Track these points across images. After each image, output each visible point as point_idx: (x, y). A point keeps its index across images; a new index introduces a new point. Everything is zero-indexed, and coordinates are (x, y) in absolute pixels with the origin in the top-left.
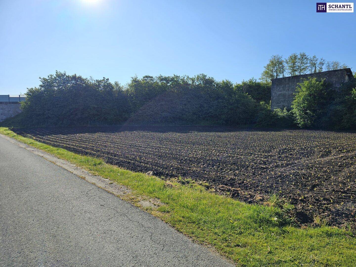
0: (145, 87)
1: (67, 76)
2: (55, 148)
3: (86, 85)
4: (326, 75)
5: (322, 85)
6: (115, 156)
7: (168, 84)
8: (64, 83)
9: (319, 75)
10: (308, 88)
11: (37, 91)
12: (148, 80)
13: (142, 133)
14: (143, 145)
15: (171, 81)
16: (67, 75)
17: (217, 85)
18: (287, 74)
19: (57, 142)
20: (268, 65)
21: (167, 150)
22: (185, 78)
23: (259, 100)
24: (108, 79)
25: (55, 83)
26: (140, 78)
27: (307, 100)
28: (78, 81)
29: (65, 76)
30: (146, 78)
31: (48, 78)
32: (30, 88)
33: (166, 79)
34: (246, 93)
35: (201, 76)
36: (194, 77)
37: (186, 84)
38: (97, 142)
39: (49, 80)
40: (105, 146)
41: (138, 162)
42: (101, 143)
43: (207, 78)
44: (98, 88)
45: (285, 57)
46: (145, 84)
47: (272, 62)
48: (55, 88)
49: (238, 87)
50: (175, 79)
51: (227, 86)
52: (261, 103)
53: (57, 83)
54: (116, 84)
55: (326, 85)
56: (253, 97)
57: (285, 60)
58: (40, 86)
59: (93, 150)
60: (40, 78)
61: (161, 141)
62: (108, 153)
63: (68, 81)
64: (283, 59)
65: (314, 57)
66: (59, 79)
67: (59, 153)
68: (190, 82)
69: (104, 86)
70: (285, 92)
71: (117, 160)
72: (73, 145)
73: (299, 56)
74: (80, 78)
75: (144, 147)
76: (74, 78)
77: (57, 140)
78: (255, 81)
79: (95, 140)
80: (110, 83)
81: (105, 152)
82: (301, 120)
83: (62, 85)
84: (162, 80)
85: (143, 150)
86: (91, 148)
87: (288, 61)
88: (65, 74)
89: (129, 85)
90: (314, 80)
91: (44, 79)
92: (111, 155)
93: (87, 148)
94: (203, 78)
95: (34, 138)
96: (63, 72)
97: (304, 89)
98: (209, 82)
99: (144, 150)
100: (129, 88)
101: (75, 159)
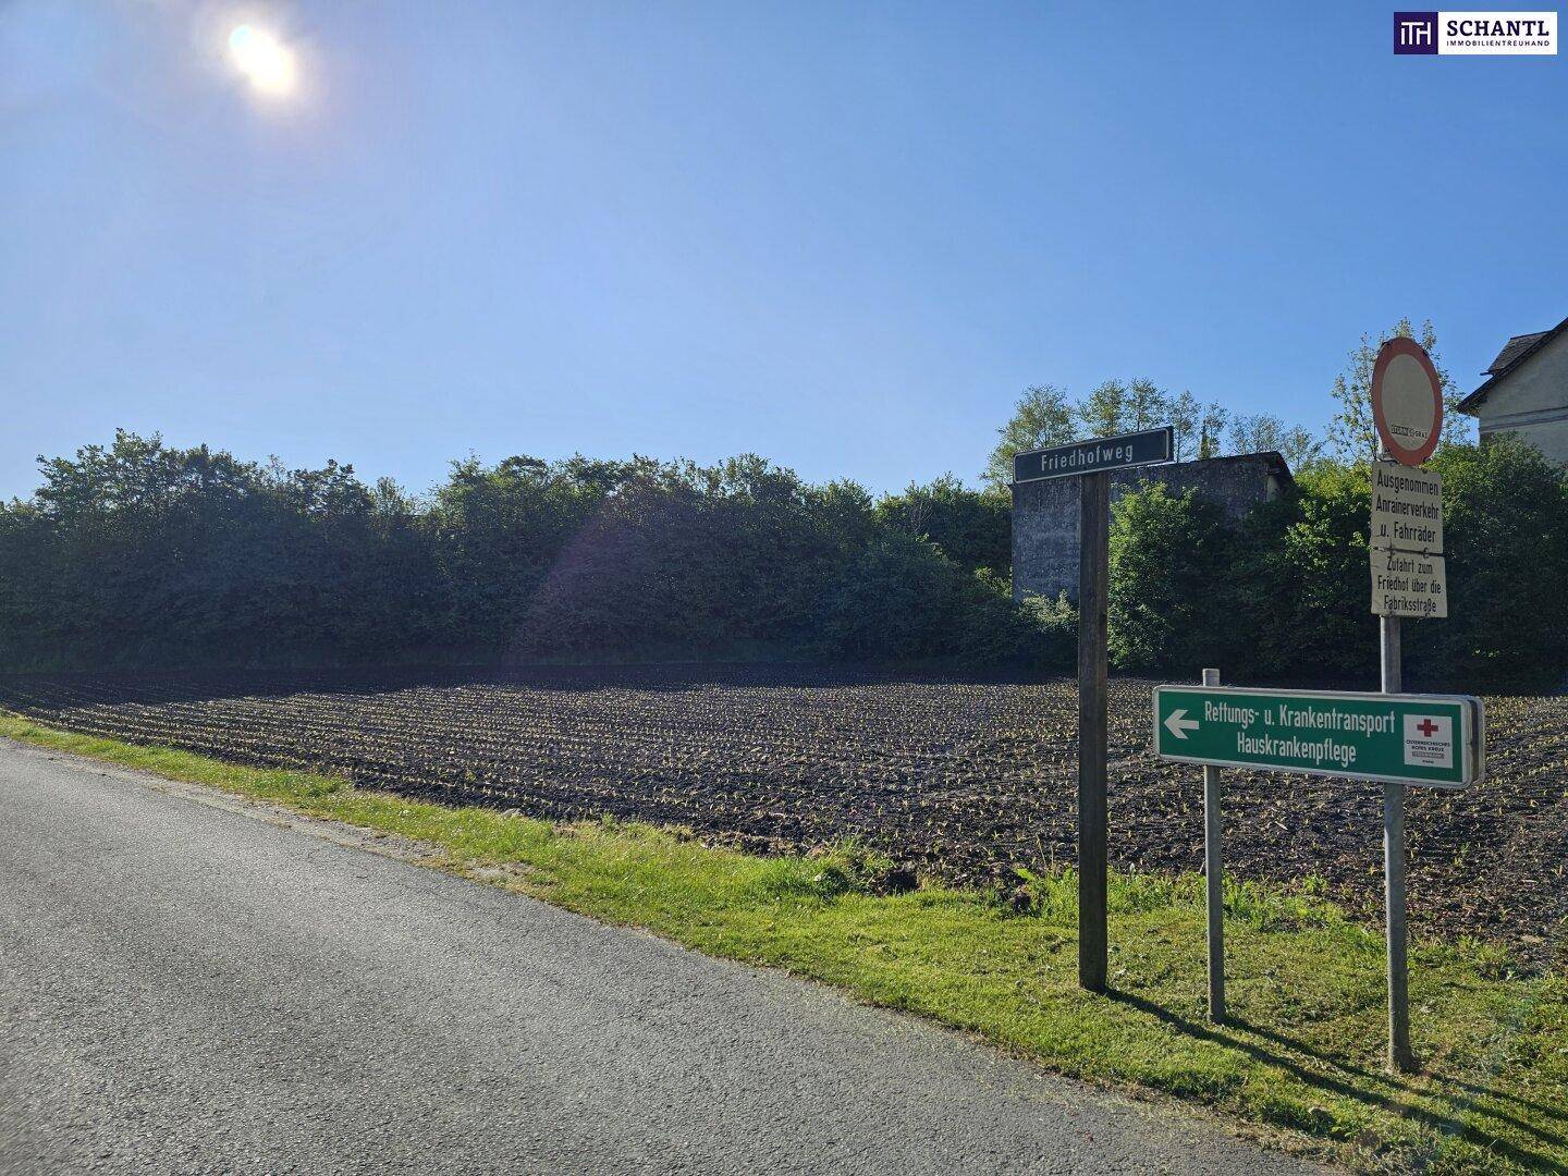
0: (510, 501)
1: (165, 455)
3: (252, 492)
7: (611, 493)
8: (151, 481)
11: (23, 513)
12: (524, 475)
15: (619, 480)
16: (166, 447)
17: (810, 497)
20: (1013, 425)
22: (682, 470)
24: (349, 469)
25: (109, 483)
26: (489, 464)
28: (213, 476)
29: (158, 454)
31: (78, 461)
33: (598, 471)
34: (922, 532)
35: (745, 463)
36: (717, 466)
37: (685, 492)
39: (82, 470)
43: (769, 470)
44: (304, 506)
46: (508, 488)
47: (1029, 413)
48: (108, 503)
49: (894, 510)
50: (640, 473)
51: (847, 505)
52: (978, 572)
53: (118, 481)
54: (386, 489)
56: (948, 548)
57: (1076, 407)
58: (38, 493)
60: (41, 459)
63: (170, 477)
64: (1069, 402)
65: (1186, 398)
66: (128, 464)
68: (702, 486)
69: (332, 495)
73: (1130, 394)
74: (224, 462)
76: (198, 460)
78: (955, 486)
80: (356, 486)
82: (1121, 642)
83: (140, 492)
84: (584, 474)
87: (1089, 409)
88: (157, 446)
89: (442, 494)
90: (1157, 492)
91: (59, 464)
94: (753, 472)
95: (20, 718)
96: (147, 437)
97: (1125, 526)
98: (778, 488)
100: (439, 505)
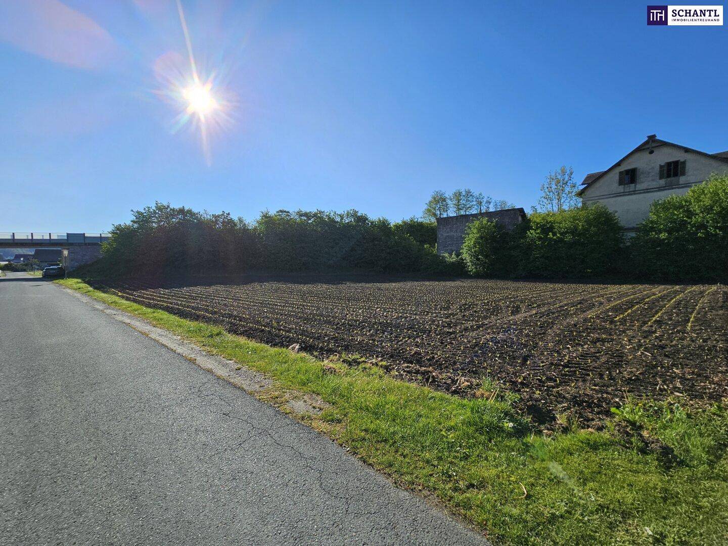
0: (279, 224)
1: (171, 209)
2: (149, 310)
3: (198, 221)
4: (498, 214)
5: (494, 226)
6: (241, 321)
7: (310, 221)
8: (167, 218)
9: (489, 215)
10: (479, 230)
11: (128, 228)
12: (283, 216)
13: (275, 285)
14: (279, 302)
15: (313, 217)
16: (171, 207)
17: (372, 223)
18: (452, 213)
19: (153, 299)
20: (430, 202)
21: (315, 309)
22: (332, 214)
23: (423, 242)
24: (229, 214)
25: (154, 218)
26: (272, 212)
27: (479, 243)
28: (186, 216)
29: (169, 209)
30: (280, 214)
31: (144, 211)
32: (116, 224)
33: (306, 215)
34: (407, 234)
35: (351, 212)
36: (343, 213)
37: (333, 221)
38: (213, 299)
39: (145, 214)
40: (225, 305)
41: (275, 329)
42: (218, 300)
43: (359, 214)
44: (215, 226)
45: (449, 193)
46: (278, 220)
47: (435, 198)
48: (154, 224)
49: (397, 227)
50: (319, 215)
51: (383, 226)
52: (425, 246)
53: (156, 217)
54: (240, 220)
55: (499, 226)
56: (415, 239)
57: (448, 197)
58: (132, 221)
59: (207, 311)
60: (132, 211)
61: (303, 296)
62: (230, 316)
63: (173, 216)
64: (447, 195)
65: (480, 194)
66: (160, 212)
67: (155, 318)
68: (338, 219)
69: (224, 222)
70: (452, 233)
71: (243, 326)
72: (178, 305)
73: (464, 193)
74: (190, 212)
75: (281, 306)
76: (182, 211)
77: (155, 296)
78: (416, 220)
79: (209, 296)
80: (231, 219)
81: (225, 314)
82: (473, 268)
83: (164, 221)
84: (301, 215)
85: (280, 310)
86: (203, 309)
87: (452, 198)
88: (168, 206)
89: (258, 222)
90: (485, 220)
91: (138, 212)
92: (234, 320)
93: (197, 309)
94: (354, 214)
95: (119, 294)
96: (165, 204)
97: (475, 231)
98: (362, 219)
99: (282, 310)
100: (257, 225)
101: (180, 326)
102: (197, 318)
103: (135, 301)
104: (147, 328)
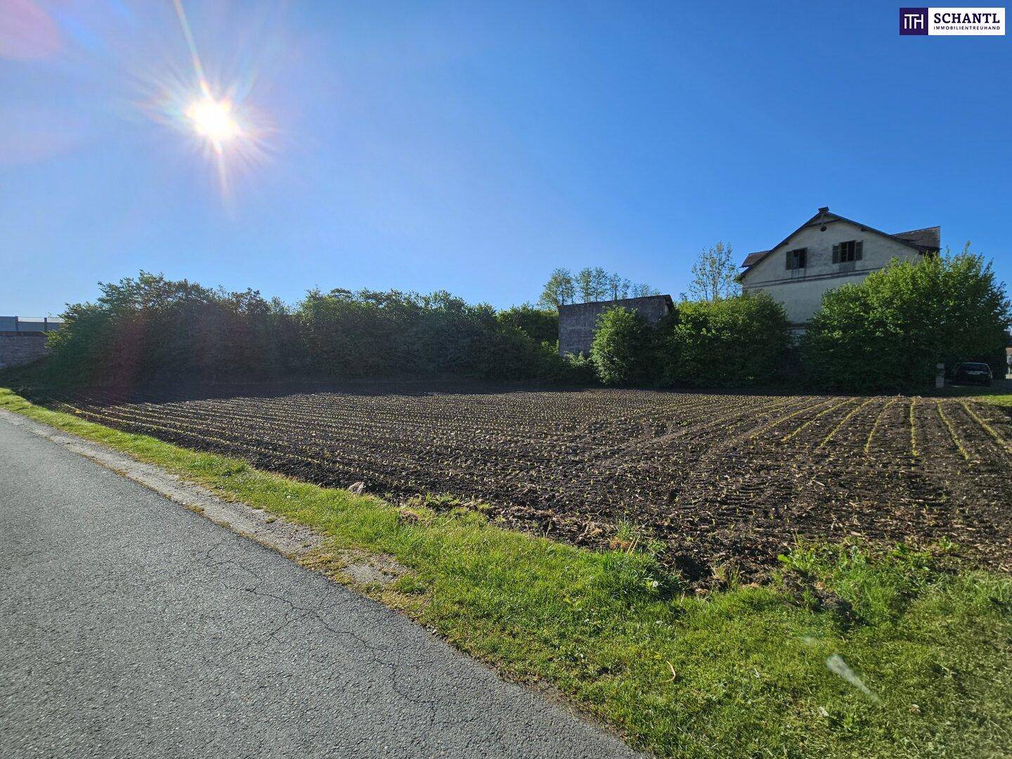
0: (335, 309)
1: (165, 283)
2: (127, 436)
3: (209, 301)
5: (633, 318)
6: (275, 450)
7: (380, 306)
8: (159, 296)
9: (626, 302)
10: (614, 324)
11: (92, 310)
12: (341, 297)
13: (328, 397)
14: (335, 422)
15: (385, 300)
16: (166, 279)
17: (470, 310)
18: (578, 299)
19: (135, 419)
20: (550, 284)
21: (387, 432)
22: (413, 297)
23: (539, 338)
24: (258, 293)
25: (137, 296)
26: (325, 292)
27: (614, 341)
28: (190, 294)
29: (162, 283)
30: (337, 294)
31: (120, 285)
32: (73, 303)
33: (375, 296)
34: (519, 326)
35: (441, 294)
36: (429, 295)
37: (414, 306)
38: (232, 419)
39: (122, 290)
40: (251, 427)
41: (327, 461)
42: (241, 420)
43: (451, 298)
44: (236, 309)
45: (575, 273)
46: (334, 303)
47: (555, 279)
48: (137, 305)
49: (505, 316)
50: (394, 298)
51: (485, 315)
52: (543, 343)
53: (141, 295)
54: (276, 302)
55: (639, 319)
56: (529, 333)
57: (574, 278)
58: (99, 300)
59: (222, 436)
60: (100, 284)
61: (370, 414)
62: (259, 443)
63: (168, 293)
64: (571, 275)
65: (616, 275)
66: (146, 287)
67: (137, 448)
68: (422, 304)
69: (250, 304)
70: (579, 327)
71: (280, 458)
72: (175, 427)
73: (594, 273)
74: (196, 288)
75: (336, 427)
76: (183, 286)
77: (138, 414)
78: (531, 307)
79: (226, 413)
80: (261, 300)
81: (251, 440)
82: (606, 373)
83: (153, 301)
84: (368, 297)
85: (336, 433)
86: (217, 433)
87: (579, 279)
88: (161, 279)
89: (303, 305)
90: (622, 310)
91: (110, 286)
92: (265, 448)
93: (208, 433)
94: (445, 298)
95: (77, 412)
96: (156, 275)
97: (609, 324)
98: (456, 305)
99: (339, 433)
100: (301, 310)
101: (179, 460)
102: (205, 447)
103: (103, 422)
104: (123, 464)
